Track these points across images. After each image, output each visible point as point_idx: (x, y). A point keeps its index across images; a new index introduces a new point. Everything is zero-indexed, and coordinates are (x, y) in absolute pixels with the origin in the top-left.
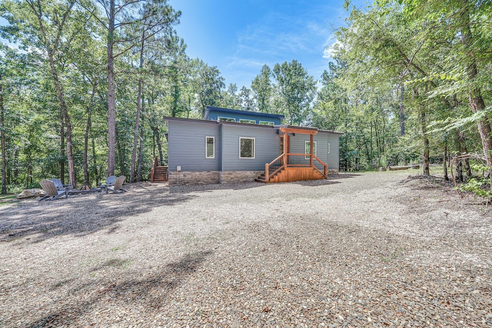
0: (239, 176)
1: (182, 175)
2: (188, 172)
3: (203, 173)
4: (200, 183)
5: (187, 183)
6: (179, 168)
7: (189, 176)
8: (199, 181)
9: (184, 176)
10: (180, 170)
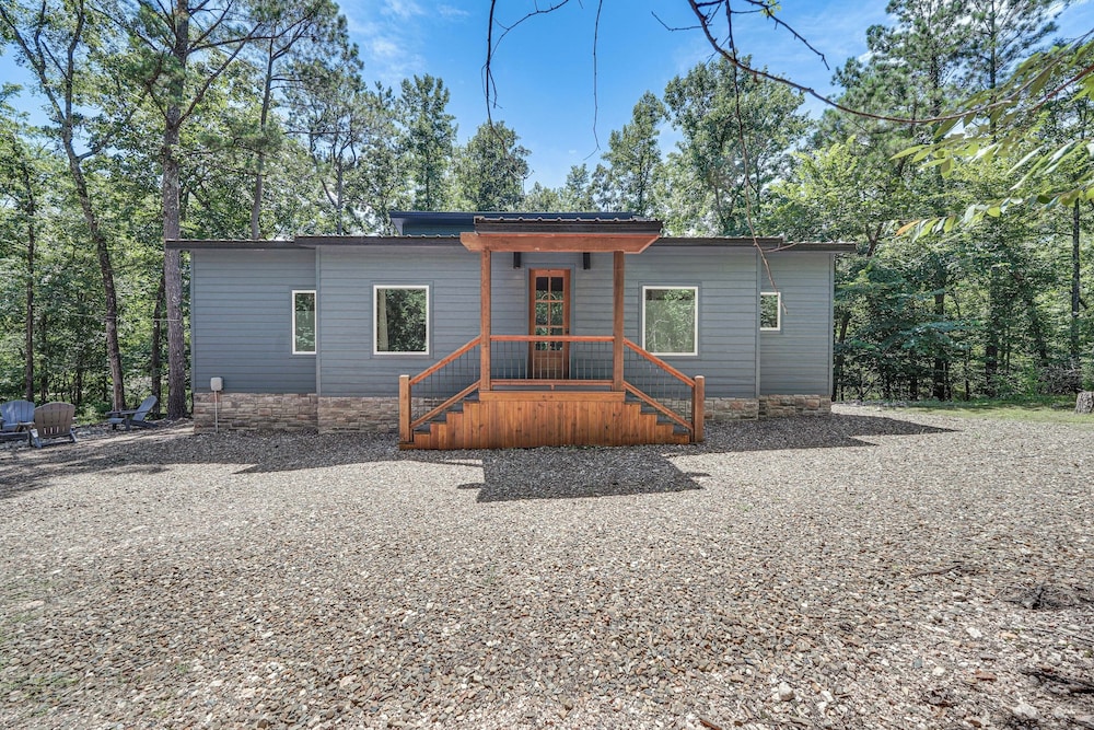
0: (375, 412)
1: (229, 404)
2: (244, 395)
3: (286, 398)
4: (276, 426)
5: (242, 425)
6: (216, 383)
7: (247, 408)
8: (275, 421)
9: (235, 405)
10: (220, 388)
